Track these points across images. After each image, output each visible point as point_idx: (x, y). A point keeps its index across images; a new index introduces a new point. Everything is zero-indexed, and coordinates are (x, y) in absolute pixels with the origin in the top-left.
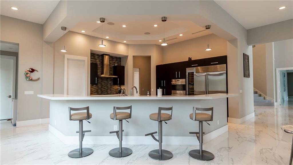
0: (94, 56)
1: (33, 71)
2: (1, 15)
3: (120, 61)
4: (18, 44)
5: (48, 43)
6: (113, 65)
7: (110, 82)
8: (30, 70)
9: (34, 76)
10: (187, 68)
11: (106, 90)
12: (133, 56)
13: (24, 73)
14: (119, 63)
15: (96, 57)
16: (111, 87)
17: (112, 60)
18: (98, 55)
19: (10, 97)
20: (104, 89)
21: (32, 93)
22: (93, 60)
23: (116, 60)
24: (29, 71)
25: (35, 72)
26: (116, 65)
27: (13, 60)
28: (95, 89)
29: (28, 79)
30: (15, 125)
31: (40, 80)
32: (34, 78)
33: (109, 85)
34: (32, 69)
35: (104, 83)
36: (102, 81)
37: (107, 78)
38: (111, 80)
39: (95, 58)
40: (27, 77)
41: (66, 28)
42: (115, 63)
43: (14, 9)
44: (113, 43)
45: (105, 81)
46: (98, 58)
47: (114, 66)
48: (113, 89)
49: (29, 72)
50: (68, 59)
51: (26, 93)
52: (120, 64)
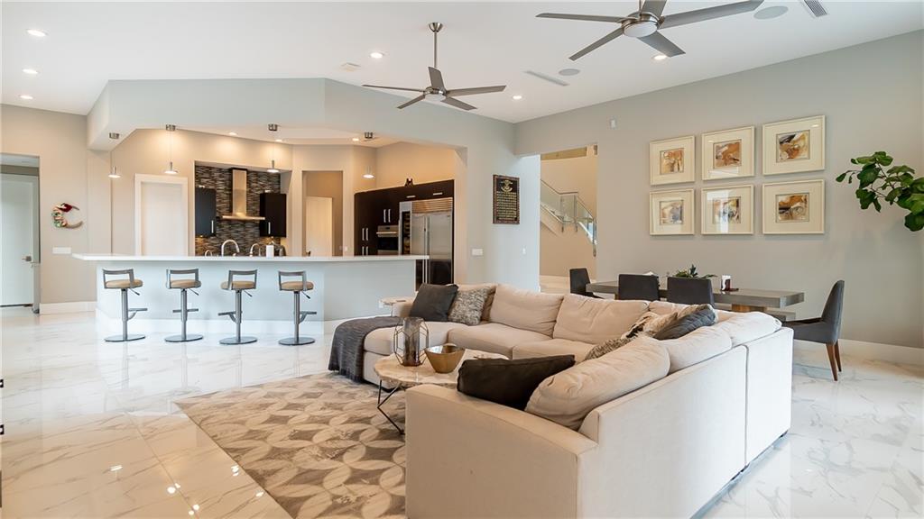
0: (210, 173)
1: (68, 208)
2: (2, 104)
3: (279, 182)
4: (38, 157)
5: (98, 152)
6: (259, 192)
7: (252, 231)
8: (63, 207)
9: (70, 218)
10: (401, 203)
12: (303, 172)
13: (52, 212)
14: (277, 187)
15: (216, 174)
17: (257, 180)
18: (220, 170)
19: (28, 259)
21: (67, 250)
23: (268, 181)
24: (61, 209)
25: (73, 210)
26: (266, 191)
27: (31, 184)
28: (212, 244)
29: (58, 225)
30: (37, 312)
31: (84, 225)
32: (71, 223)
34: (66, 205)
36: (230, 229)
37: (244, 221)
38: (254, 226)
40: (56, 221)
41: (118, 135)
42: (263, 186)
43: (25, 97)
44: (251, 143)
46: (220, 176)
47: (261, 194)
49: (60, 212)
50: (142, 183)
51: (57, 250)
52: (279, 188)
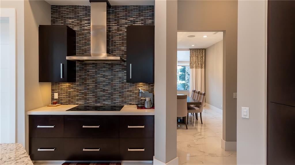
11: (109, 94)
16: (122, 88)
17: (126, 15)
20: (104, 91)
22: (73, 22)
33: (116, 82)
35: (104, 76)
36: (96, 73)
39: (78, 17)
45: (104, 71)
48: (131, 91)
